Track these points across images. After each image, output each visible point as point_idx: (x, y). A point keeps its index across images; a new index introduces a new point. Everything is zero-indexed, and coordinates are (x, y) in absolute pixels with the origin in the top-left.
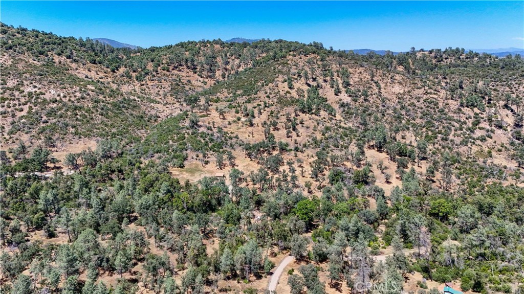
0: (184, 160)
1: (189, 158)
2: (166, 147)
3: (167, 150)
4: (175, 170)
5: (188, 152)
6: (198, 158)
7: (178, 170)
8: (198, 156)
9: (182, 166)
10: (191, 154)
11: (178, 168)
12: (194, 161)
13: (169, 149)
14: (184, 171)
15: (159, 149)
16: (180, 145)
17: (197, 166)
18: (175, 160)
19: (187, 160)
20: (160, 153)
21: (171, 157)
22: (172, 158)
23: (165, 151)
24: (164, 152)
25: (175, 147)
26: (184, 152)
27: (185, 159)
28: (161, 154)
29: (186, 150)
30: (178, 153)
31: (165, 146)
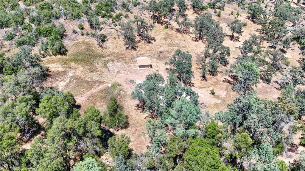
0: (62, 37)
1: (69, 32)
2: (16, 15)
3: (19, 19)
4: (53, 62)
5: (62, 20)
6: (84, 32)
7: (59, 60)
8: (82, 28)
9: (62, 51)
10: (70, 26)
11: (56, 55)
12: (81, 39)
13: (24, 19)
14: (71, 60)
15: (4, 20)
16: (42, 8)
17: (89, 47)
18: (44, 39)
19: (66, 36)
20: (7, 27)
21: (33, 33)
22: (36, 36)
23: (16, 22)
24: (16, 25)
25: (35, 14)
26: (57, 23)
27: (62, 35)
28: (11, 29)
29: (58, 18)
30: (44, 26)
31: (13, 12)
